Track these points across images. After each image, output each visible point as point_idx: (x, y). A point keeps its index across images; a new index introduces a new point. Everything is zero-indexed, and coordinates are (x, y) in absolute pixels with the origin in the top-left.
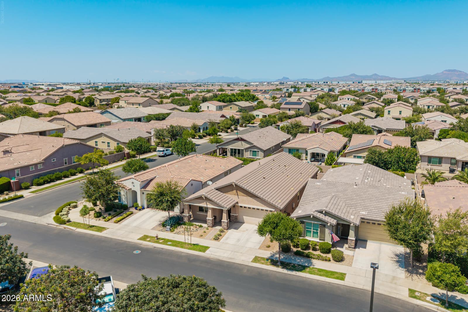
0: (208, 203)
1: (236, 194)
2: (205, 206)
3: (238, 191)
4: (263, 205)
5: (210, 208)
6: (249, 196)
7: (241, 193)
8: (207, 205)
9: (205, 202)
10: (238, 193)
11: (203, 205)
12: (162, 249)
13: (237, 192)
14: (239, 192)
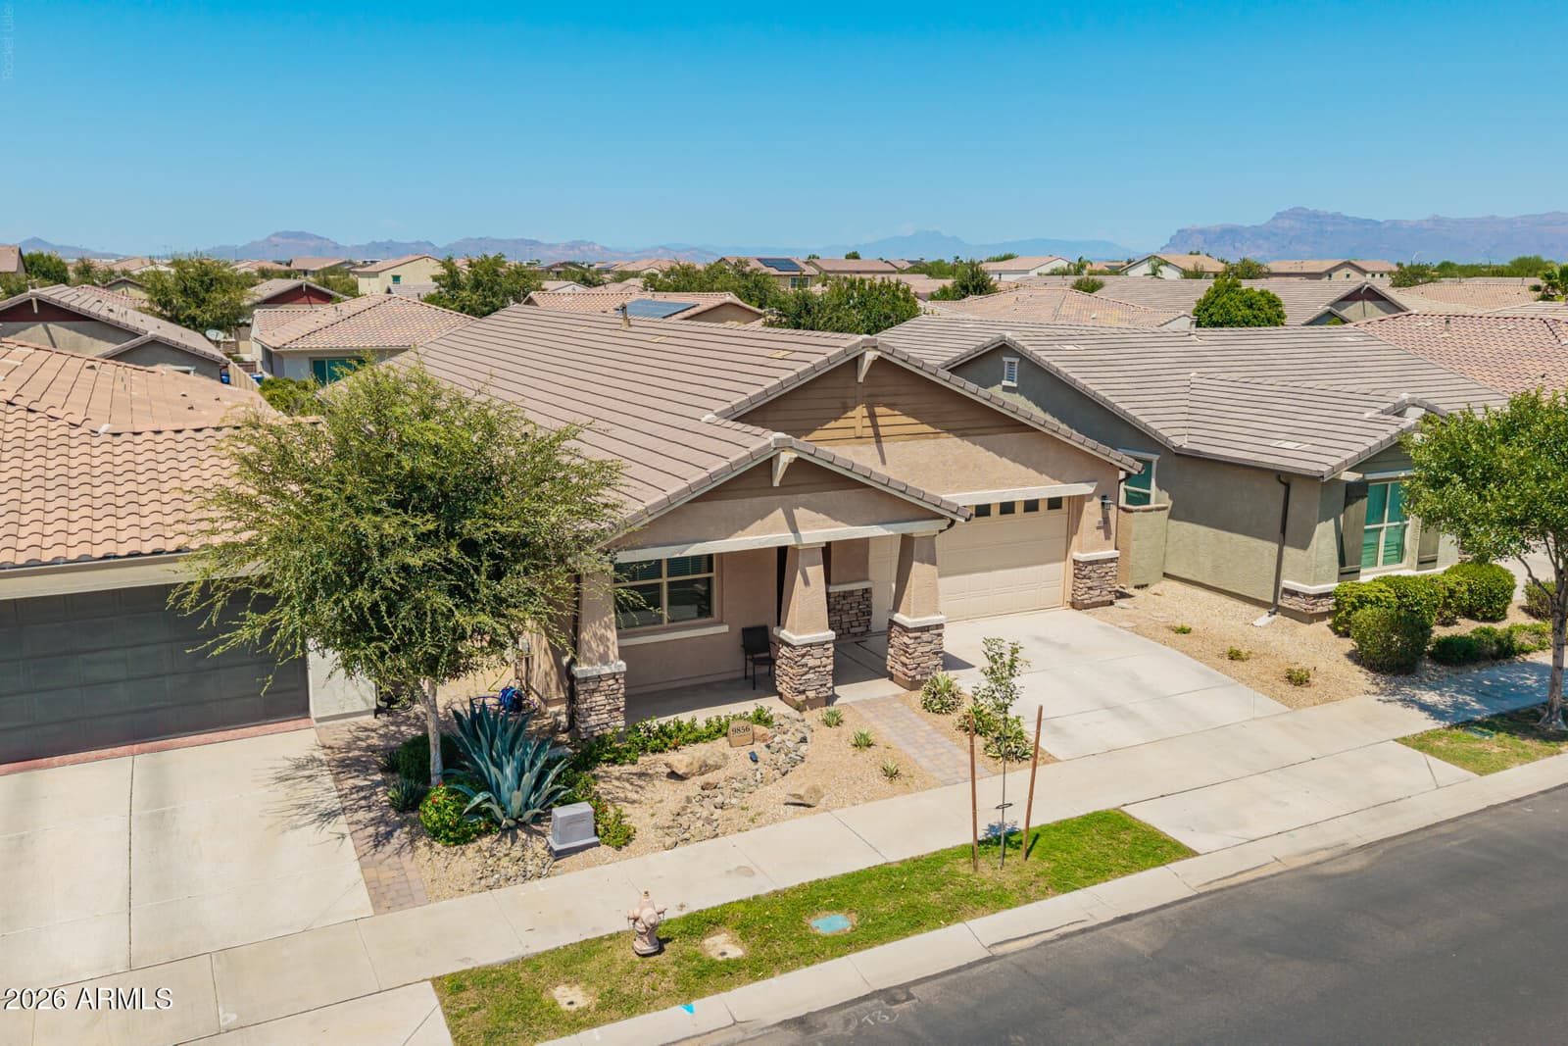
0: (800, 513)
1: (870, 432)
2: (785, 538)
3: (879, 410)
4: (1032, 472)
5: (810, 549)
6: (948, 431)
7: (905, 419)
8: (795, 531)
9: (779, 514)
10: (880, 421)
11: (764, 534)
12: (889, 996)
13: (872, 416)
14: (888, 418)
